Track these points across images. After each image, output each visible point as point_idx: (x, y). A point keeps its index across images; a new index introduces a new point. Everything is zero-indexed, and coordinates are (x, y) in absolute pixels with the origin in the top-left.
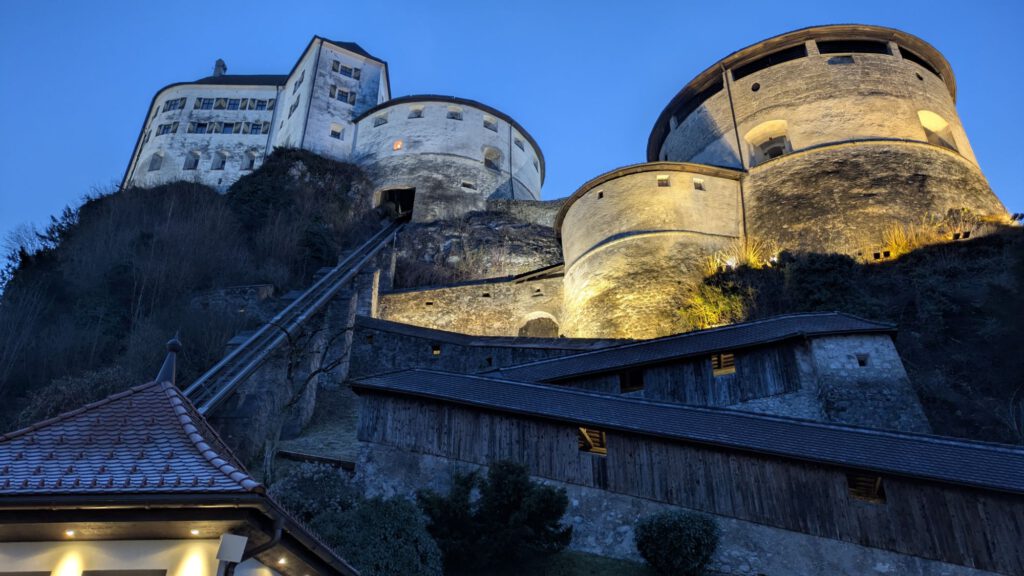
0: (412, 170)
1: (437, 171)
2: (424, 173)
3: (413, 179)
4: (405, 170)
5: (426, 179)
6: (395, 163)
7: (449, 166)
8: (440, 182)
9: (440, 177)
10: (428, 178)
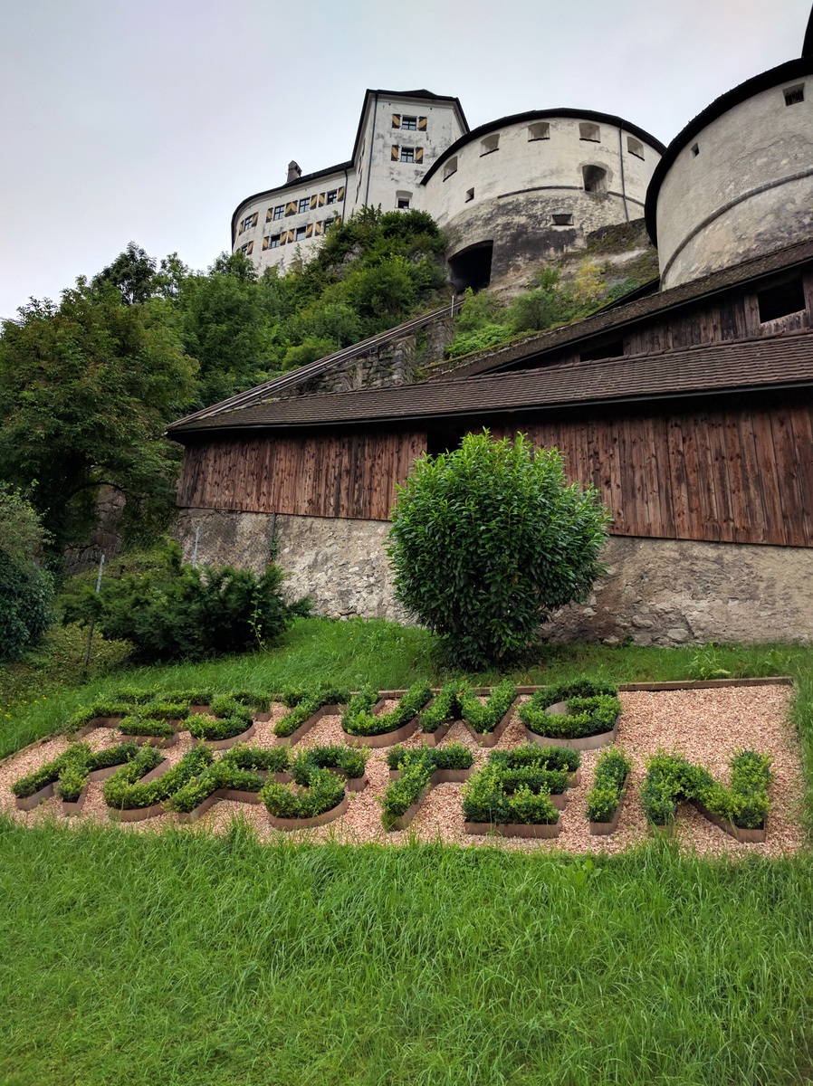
0: (487, 221)
1: (518, 213)
2: (501, 220)
3: (490, 231)
4: (480, 222)
5: (506, 226)
6: (468, 218)
7: (534, 203)
8: (523, 226)
9: (522, 220)
10: (508, 224)
